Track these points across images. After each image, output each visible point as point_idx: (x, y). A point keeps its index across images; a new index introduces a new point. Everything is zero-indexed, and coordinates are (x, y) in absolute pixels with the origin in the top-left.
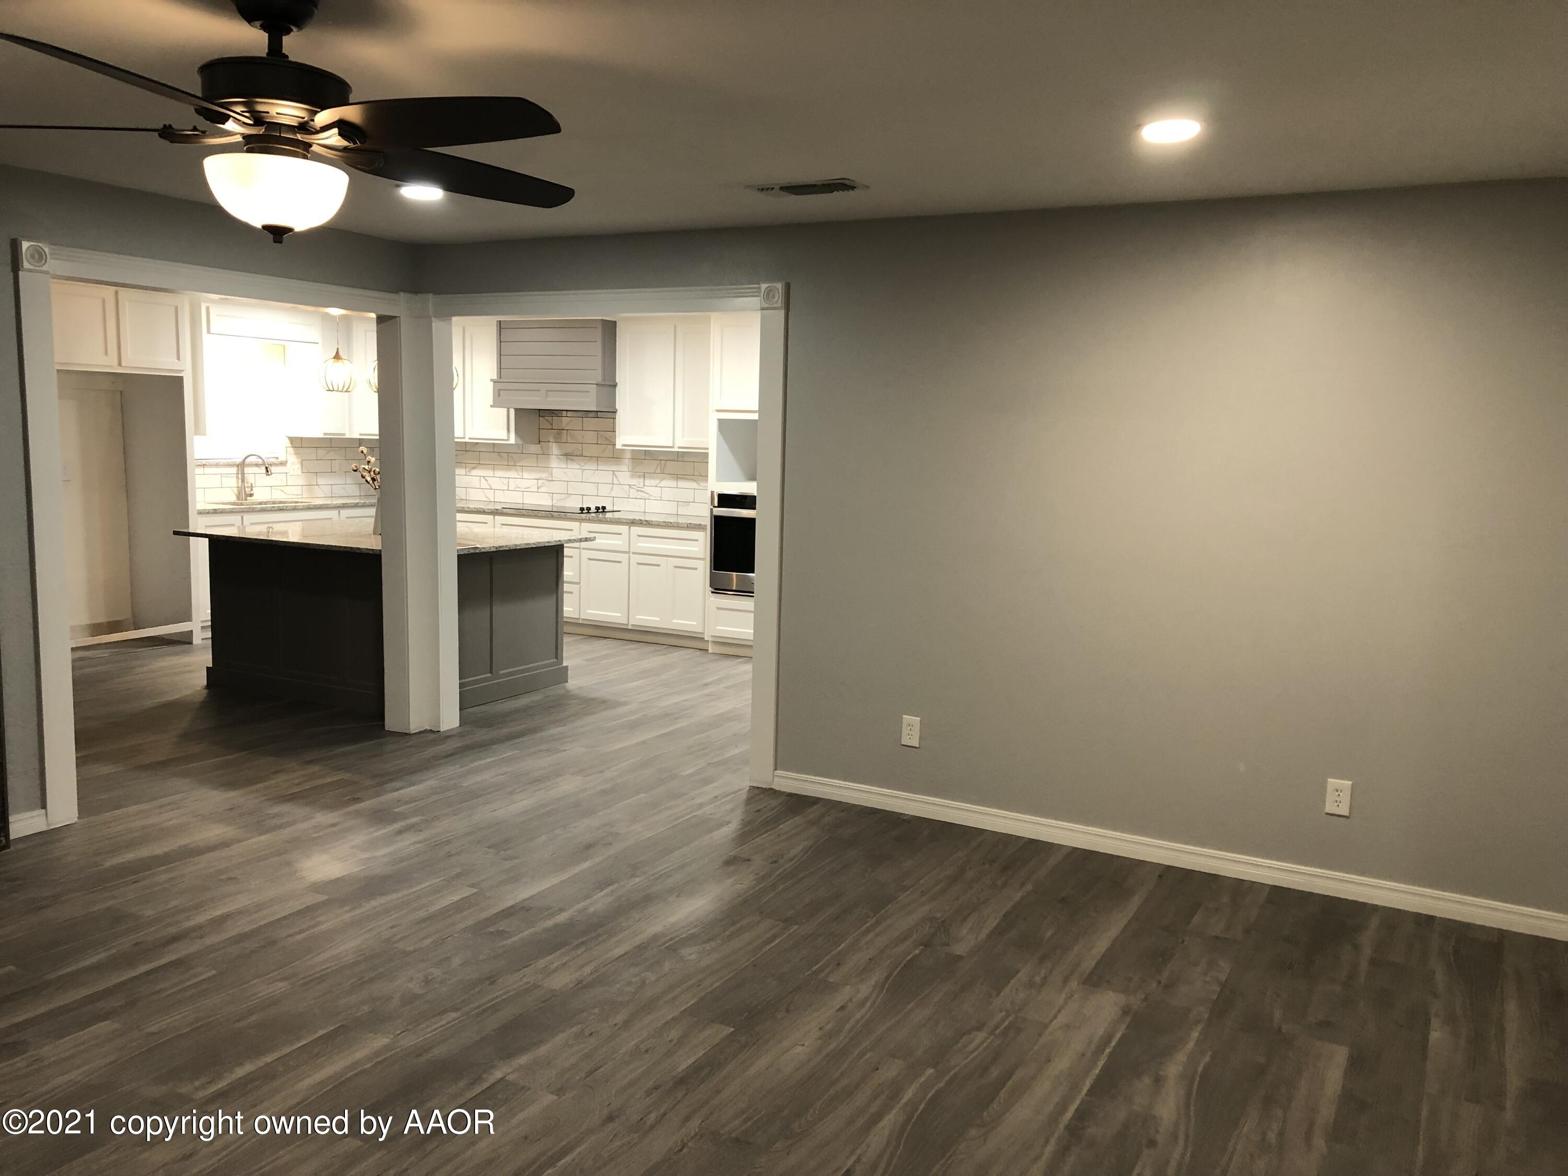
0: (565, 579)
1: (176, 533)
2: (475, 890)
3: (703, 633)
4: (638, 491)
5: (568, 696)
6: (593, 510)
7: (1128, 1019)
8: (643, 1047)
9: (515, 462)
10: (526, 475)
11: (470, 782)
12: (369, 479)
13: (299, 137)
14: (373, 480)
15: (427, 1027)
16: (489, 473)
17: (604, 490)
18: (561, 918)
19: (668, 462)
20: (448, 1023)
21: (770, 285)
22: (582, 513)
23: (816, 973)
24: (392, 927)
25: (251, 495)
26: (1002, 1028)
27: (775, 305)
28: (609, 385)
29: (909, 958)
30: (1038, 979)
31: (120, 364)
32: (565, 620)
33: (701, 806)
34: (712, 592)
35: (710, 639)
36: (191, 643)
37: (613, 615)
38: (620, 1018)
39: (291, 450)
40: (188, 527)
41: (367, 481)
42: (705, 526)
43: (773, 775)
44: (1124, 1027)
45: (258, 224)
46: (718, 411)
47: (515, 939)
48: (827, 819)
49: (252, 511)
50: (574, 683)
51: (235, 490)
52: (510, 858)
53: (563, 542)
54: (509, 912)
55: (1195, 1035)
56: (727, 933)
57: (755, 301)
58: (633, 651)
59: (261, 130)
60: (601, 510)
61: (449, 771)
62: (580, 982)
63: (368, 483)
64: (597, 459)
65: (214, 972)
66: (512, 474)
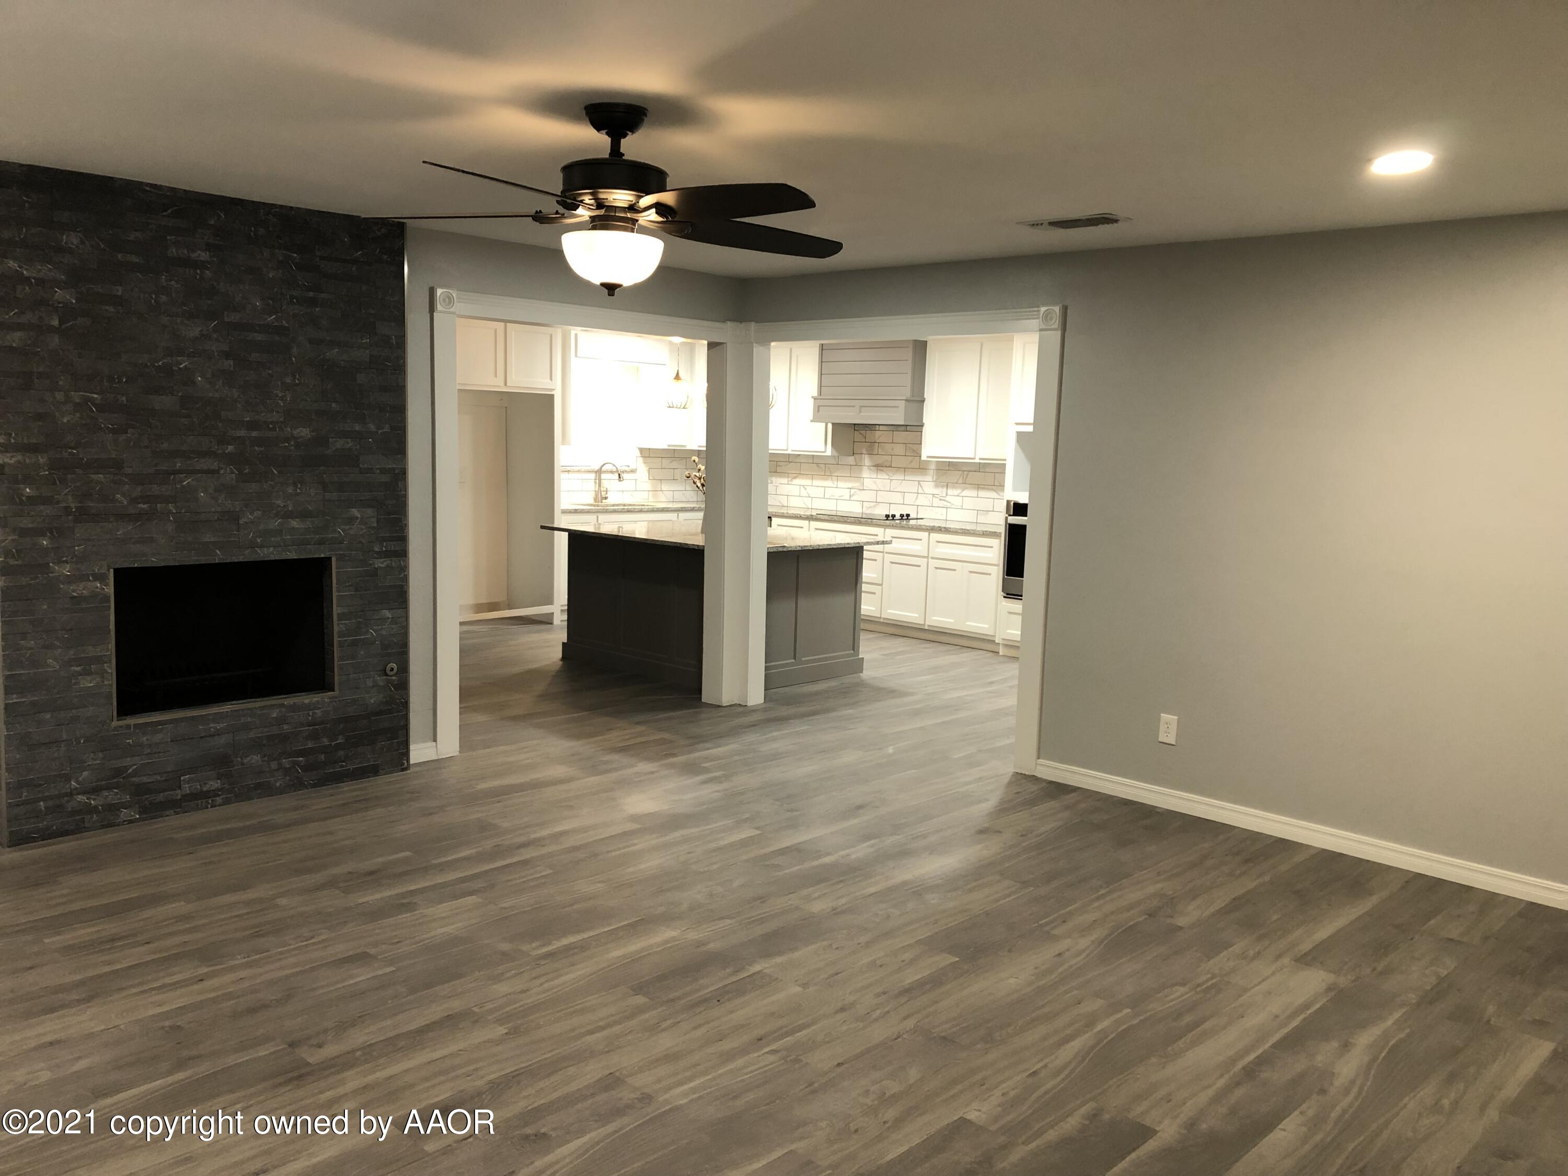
0: (864, 580)
1: (543, 527)
2: (758, 832)
3: (994, 636)
4: (941, 500)
5: (862, 684)
6: (898, 517)
7: (1332, 994)
8: (879, 963)
9: (831, 472)
10: (841, 484)
11: (766, 748)
12: (699, 485)
13: (629, 215)
14: (703, 485)
15: (707, 928)
16: (807, 482)
17: (909, 499)
18: (827, 860)
19: (970, 473)
20: (724, 927)
21: (1048, 308)
22: (887, 520)
23: (1041, 926)
24: (689, 853)
25: (606, 498)
26: (1204, 987)
27: (1053, 327)
28: (917, 401)
29: (1131, 923)
30: (1251, 953)
31: (506, 384)
32: (862, 617)
33: (966, 784)
34: (1004, 597)
35: (1001, 642)
36: (551, 623)
37: (910, 615)
38: (863, 939)
39: (641, 460)
40: (553, 523)
41: (697, 486)
42: (1000, 533)
43: (1036, 764)
44: (1325, 1000)
45: (597, 281)
46: (1017, 424)
47: (787, 871)
48: (1083, 805)
49: (606, 512)
50: (868, 673)
51: (593, 493)
52: (792, 810)
53: (862, 545)
54: (783, 852)
55: (1397, 1015)
56: (969, 887)
57: (1035, 323)
58: (929, 649)
59: (601, 212)
60: (905, 518)
61: (751, 737)
62: (834, 909)
63: (699, 488)
64: (905, 470)
65: (551, 871)
66: (828, 483)
